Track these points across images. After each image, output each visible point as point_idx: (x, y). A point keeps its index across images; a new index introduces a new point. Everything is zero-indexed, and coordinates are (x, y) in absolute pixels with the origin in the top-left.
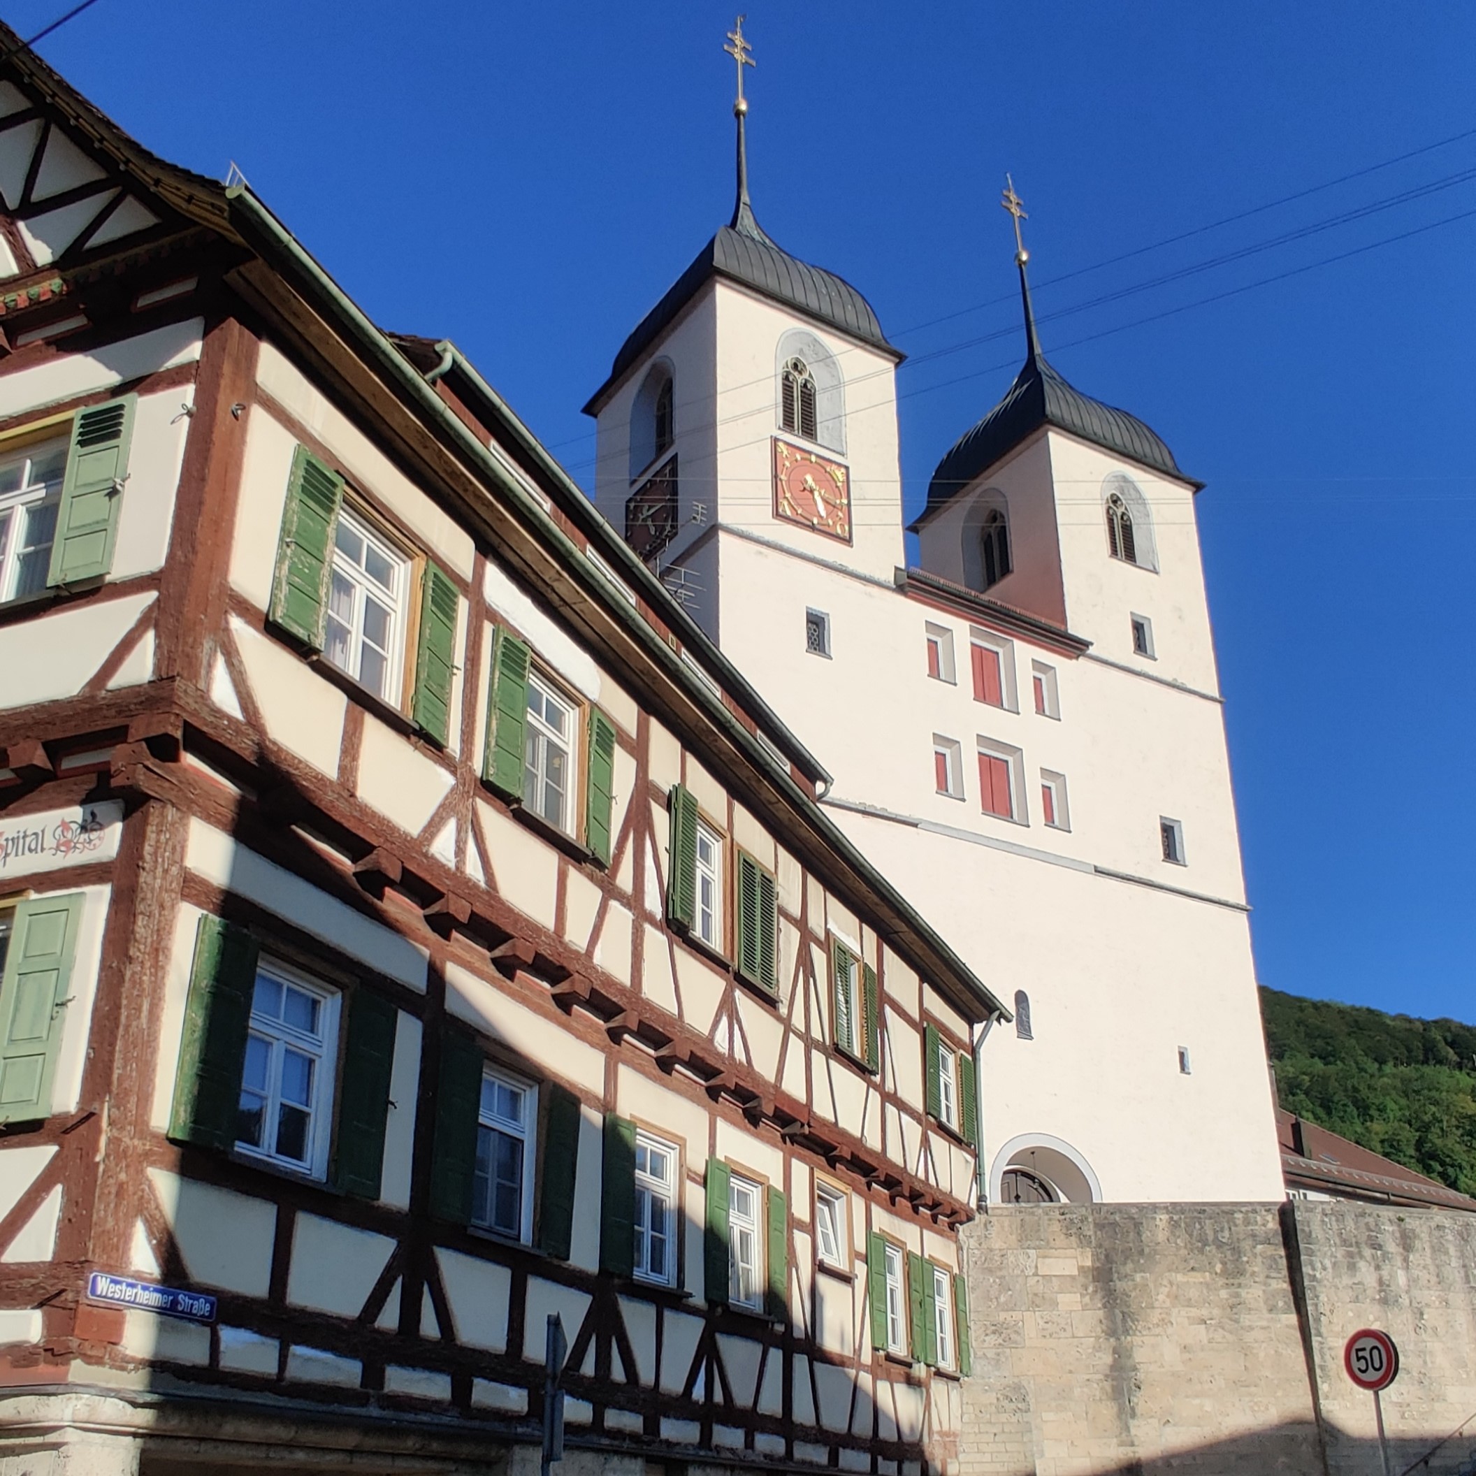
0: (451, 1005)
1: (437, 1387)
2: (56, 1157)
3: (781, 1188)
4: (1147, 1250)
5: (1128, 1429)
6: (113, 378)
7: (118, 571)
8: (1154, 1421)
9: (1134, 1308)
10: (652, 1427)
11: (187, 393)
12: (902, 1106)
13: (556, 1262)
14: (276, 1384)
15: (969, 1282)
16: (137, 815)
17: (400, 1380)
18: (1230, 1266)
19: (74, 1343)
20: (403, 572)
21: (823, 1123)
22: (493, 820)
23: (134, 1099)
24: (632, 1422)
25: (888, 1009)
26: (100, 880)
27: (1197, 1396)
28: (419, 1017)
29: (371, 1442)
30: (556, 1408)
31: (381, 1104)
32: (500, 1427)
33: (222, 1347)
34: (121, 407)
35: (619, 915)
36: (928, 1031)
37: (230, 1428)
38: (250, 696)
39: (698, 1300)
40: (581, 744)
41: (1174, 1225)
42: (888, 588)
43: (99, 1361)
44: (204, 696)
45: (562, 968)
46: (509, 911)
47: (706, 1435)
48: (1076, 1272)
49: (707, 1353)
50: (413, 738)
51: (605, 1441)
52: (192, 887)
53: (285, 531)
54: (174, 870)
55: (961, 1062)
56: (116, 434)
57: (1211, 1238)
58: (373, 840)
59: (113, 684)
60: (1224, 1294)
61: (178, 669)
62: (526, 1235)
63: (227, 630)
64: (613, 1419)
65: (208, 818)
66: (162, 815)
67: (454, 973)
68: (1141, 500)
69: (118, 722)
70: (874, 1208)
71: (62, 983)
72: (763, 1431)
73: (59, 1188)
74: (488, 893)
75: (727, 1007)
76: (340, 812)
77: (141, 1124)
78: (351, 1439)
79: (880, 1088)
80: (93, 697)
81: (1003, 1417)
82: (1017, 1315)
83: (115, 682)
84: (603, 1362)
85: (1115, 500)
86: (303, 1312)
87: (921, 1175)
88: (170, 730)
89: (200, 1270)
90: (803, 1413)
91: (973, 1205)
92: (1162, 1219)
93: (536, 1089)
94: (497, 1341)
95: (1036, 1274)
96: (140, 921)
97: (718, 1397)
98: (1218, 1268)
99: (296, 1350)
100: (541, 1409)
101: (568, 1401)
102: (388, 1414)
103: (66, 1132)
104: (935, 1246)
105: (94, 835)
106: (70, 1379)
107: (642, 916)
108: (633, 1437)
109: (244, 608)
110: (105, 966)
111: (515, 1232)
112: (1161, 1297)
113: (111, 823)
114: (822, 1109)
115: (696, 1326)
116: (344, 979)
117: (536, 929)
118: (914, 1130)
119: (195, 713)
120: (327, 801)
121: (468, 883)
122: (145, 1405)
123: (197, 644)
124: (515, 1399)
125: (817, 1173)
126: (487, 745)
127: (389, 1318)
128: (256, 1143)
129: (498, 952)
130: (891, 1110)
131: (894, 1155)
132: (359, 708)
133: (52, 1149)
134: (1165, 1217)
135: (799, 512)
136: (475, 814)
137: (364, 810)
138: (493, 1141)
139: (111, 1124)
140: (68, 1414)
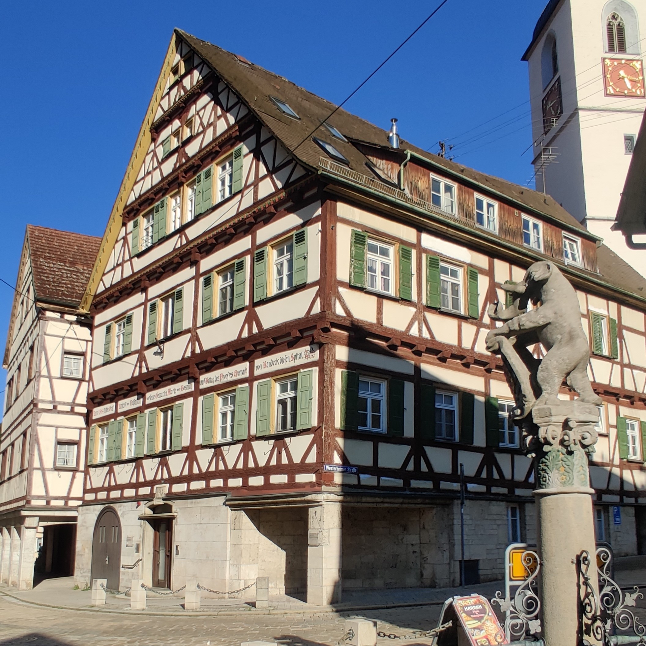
0: (423, 376)
1: (429, 485)
2: (314, 437)
6: (300, 221)
7: (309, 281)
10: (511, 491)
11: (319, 225)
12: (633, 367)
13: (469, 445)
14: (378, 487)
16: (322, 348)
17: (414, 484)
19: (322, 481)
20: (392, 250)
22: (431, 317)
23: (330, 422)
24: (503, 490)
25: (624, 331)
26: (316, 366)
28: (412, 382)
29: (406, 501)
31: (402, 410)
32: (451, 495)
33: (361, 479)
34: (304, 231)
35: (485, 332)
37: (364, 499)
38: (347, 308)
40: (464, 280)
43: (329, 485)
44: (334, 313)
45: (462, 356)
46: (440, 343)
49: (535, 467)
50: (400, 301)
51: (492, 497)
52: (338, 364)
53: (351, 257)
54: (333, 361)
56: (304, 239)
58: (390, 336)
61: (326, 308)
62: (457, 439)
63: (338, 292)
64: (494, 490)
65: (341, 344)
66: (328, 347)
67: (424, 367)
69: (314, 324)
70: (621, 407)
71: (310, 394)
73: (315, 445)
74: (431, 340)
75: (537, 351)
76: (379, 332)
77: (333, 427)
78: (401, 500)
79: (620, 363)
80: (308, 317)
83: (312, 313)
84: (490, 473)
86: (383, 468)
88: (326, 326)
89: (352, 461)
93: (458, 394)
94: (448, 471)
96: (326, 376)
99: (383, 478)
102: (413, 493)
103: (315, 431)
105: (313, 354)
106: (322, 490)
108: (503, 495)
109: (342, 284)
110: (319, 389)
111: (453, 438)
113: (316, 350)
116: (387, 377)
117: (451, 346)
118: (640, 375)
119: (333, 319)
120: (373, 330)
121: (424, 339)
122: (340, 495)
123: (330, 299)
124: (455, 486)
126: (427, 294)
127: (411, 467)
128: (366, 426)
129: (439, 356)
130: (626, 370)
131: (629, 387)
132: (381, 299)
133: (313, 435)
135: (618, 90)
136: (425, 317)
137: (386, 329)
138: (443, 413)
139: (325, 429)
140: (322, 498)
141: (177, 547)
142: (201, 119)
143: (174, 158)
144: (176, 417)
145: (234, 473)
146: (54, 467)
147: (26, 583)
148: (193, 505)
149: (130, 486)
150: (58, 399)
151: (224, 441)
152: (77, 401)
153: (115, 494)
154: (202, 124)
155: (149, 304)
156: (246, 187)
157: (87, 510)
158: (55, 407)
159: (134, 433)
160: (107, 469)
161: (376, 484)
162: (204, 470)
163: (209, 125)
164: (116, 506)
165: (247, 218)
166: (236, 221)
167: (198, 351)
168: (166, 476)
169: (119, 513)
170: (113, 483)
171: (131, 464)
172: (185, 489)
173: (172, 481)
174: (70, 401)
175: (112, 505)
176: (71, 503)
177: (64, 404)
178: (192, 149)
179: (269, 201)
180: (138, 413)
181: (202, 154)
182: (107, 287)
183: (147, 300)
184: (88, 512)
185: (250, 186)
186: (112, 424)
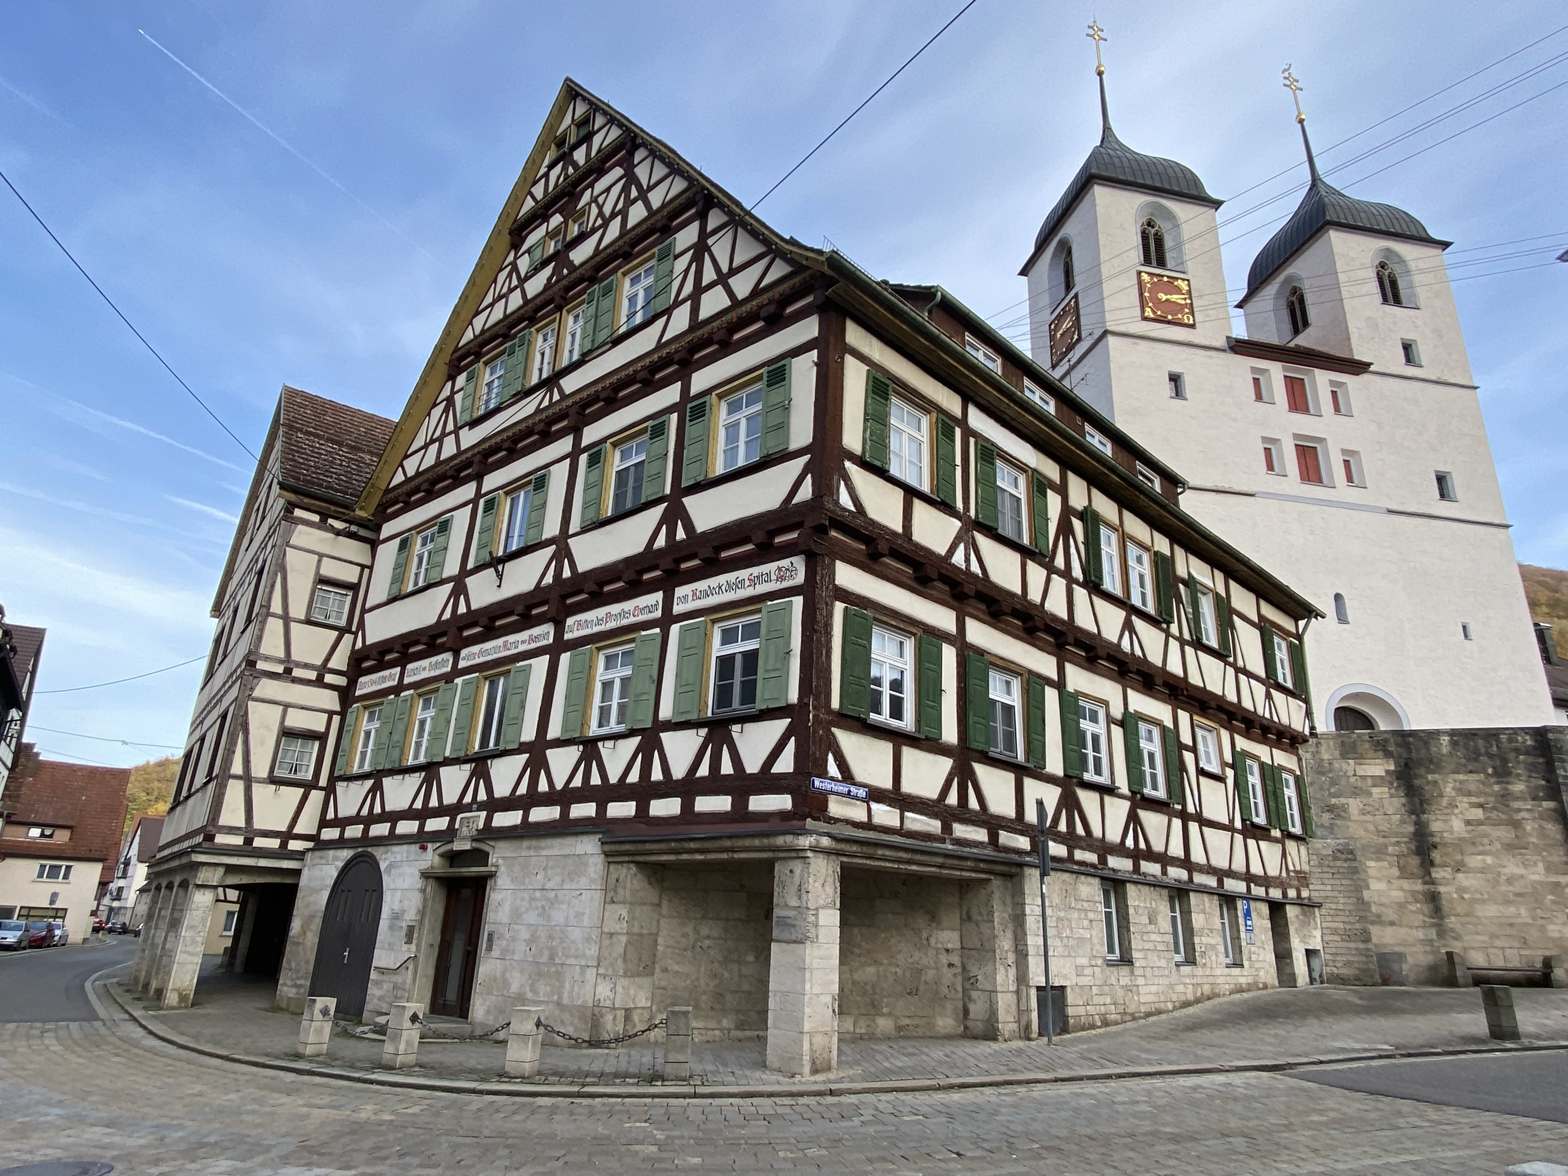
0: (970, 638)
1: (980, 835)
2: (790, 724)
3: (1172, 727)
4: (1435, 760)
5: (1430, 874)
7: (794, 446)
8: (1449, 869)
9: (1427, 796)
10: (1103, 860)
11: (813, 355)
12: (1250, 675)
13: (1039, 770)
14: (900, 831)
15: (1307, 780)
16: (812, 562)
17: (961, 830)
18: (1500, 770)
19: (807, 810)
20: (925, 421)
21: (1196, 688)
22: (983, 542)
23: (822, 695)
24: (1091, 857)
25: (1235, 617)
26: (798, 594)
27: (1479, 854)
28: (953, 645)
30: (1046, 848)
31: (938, 692)
32: (1016, 857)
33: (873, 813)
34: (785, 367)
35: (1059, 584)
36: (1265, 628)
38: (857, 498)
39: (1125, 790)
40: (1028, 492)
41: (1454, 744)
42: (1224, 351)
43: (819, 820)
44: (837, 502)
45: (1028, 613)
46: (996, 586)
47: (1136, 868)
48: (1383, 774)
49: (1133, 818)
50: (939, 506)
51: (1076, 867)
52: (840, 594)
53: (866, 414)
54: (831, 586)
55: (1290, 646)
56: (784, 379)
57: (1483, 750)
58: (923, 560)
59: (795, 501)
60: (1496, 788)
61: (823, 490)
62: (1021, 757)
63: (844, 469)
64: (1079, 855)
65: (843, 560)
66: (824, 562)
67: (972, 622)
68: (1402, 261)
69: (798, 519)
70: (1236, 736)
71: (786, 643)
72: (1172, 866)
73: (793, 738)
74: (984, 579)
75: (1128, 626)
76: (906, 548)
77: (827, 707)
78: (939, 860)
79: (1234, 665)
80: (785, 509)
81: (1338, 863)
82: (1343, 800)
84: (1071, 823)
85: (1383, 265)
86: (909, 796)
87: (1267, 715)
88: (823, 521)
89: (860, 776)
90: (1197, 856)
91: (1307, 732)
92: (1445, 740)
93: (1019, 678)
94: (1011, 813)
95: (1355, 775)
96: (818, 613)
97: (1142, 845)
98: (1490, 771)
99: (907, 814)
100: (1038, 848)
101: (1051, 844)
102: (955, 848)
103: (794, 712)
104: (1281, 758)
106: (807, 827)
107: (1071, 581)
108: (1093, 866)
109: (852, 457)
110: (804, 636)
111: (1015, 755)
112: (1448, 790)
114: (1195, 679)
115: (1125, 806)
116: (914, 631)
117: (1012, 595)
118: (1259, 689)
119: (833, 512)
120: (899, 543)
121: (974, 576)
123: (831, 478)
124: (1023, 843)
125: (1195, 717)
126: (976, 502)
127: (952, 799)
128: (881, 714)
130: (1243, 678)
131: (1247, 704)
132: (910, 495)
133: (788, 721)
134: (1447, 738)
135: (1159, 313)
136: (973, 538)
137: (917, 546)
138: (999, 707)
139: (814, 708)
140: (807, 843)
141: (490, 935)
142: (600, 208)
143: (548, 271)
144: (514, 688)
145: (621, 791)
146: (269, 777)
147: (180, 995)
148: (532, 853)
149: (409, 814)
150: (295, 657)
151: (604, 731)
152: (331, 665)
153: (380, 830)
154: (601, 214)
155: (482, 502)
156: (677, 303)
157: (321, 858)
158: (288, 671)
159: (429, 720)
160: (369, 783)
161: (897, 823)
162: (559, 786)
163: (613, 215)
164: (378, 852)
165: (676, 352)
166: (655, 357)
167: (567, 573)
168: (482, 796)
169: (383, 866)
170: (377, 809)
171: (417, 774)
172: (519, 822)
173: (494, 805)
174: (319, 662)
175: (369, 849)
176: (294, 845)
177: (306, 666)
178: (580, 255)
179: (718, 322)
180: (442, 684)
181: (598, 259)
182: (409, 476)
183: (479, 495)
184: (323, 861)
185: (684, 301)
186: (391, 703)
